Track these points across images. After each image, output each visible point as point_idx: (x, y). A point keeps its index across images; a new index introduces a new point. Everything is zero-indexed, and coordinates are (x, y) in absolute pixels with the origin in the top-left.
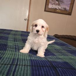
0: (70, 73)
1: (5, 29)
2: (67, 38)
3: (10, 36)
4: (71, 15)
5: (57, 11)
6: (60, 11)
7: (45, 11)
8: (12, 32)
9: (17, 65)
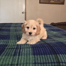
0: (63, 49)
1: (6, 23)
2: (62, 25)
3: (11, 28)
4: (64, 4)
5: (51, 1)
6: (53, 2)
7: (40, 3)
8: (12, 25)
9: (21, 48)
